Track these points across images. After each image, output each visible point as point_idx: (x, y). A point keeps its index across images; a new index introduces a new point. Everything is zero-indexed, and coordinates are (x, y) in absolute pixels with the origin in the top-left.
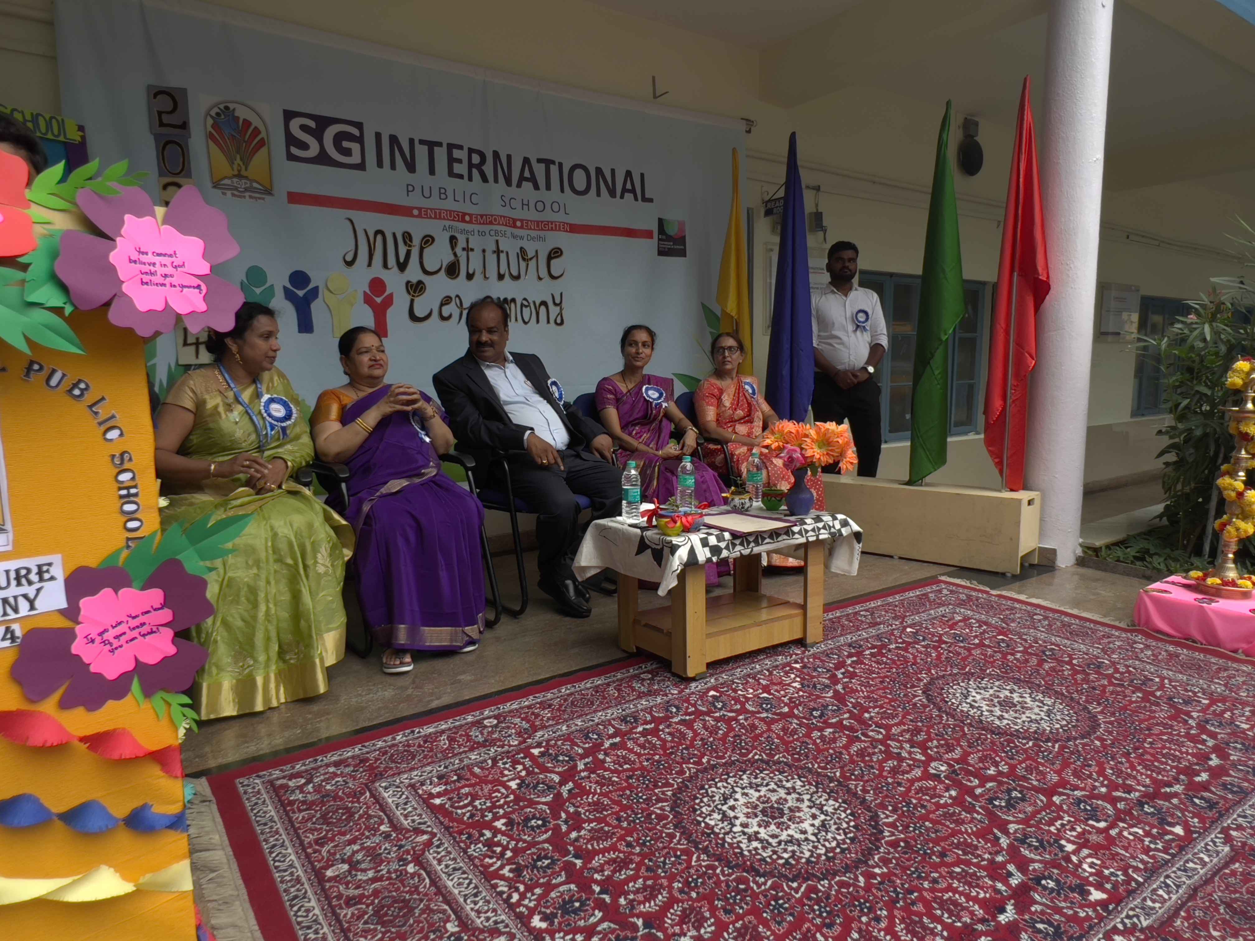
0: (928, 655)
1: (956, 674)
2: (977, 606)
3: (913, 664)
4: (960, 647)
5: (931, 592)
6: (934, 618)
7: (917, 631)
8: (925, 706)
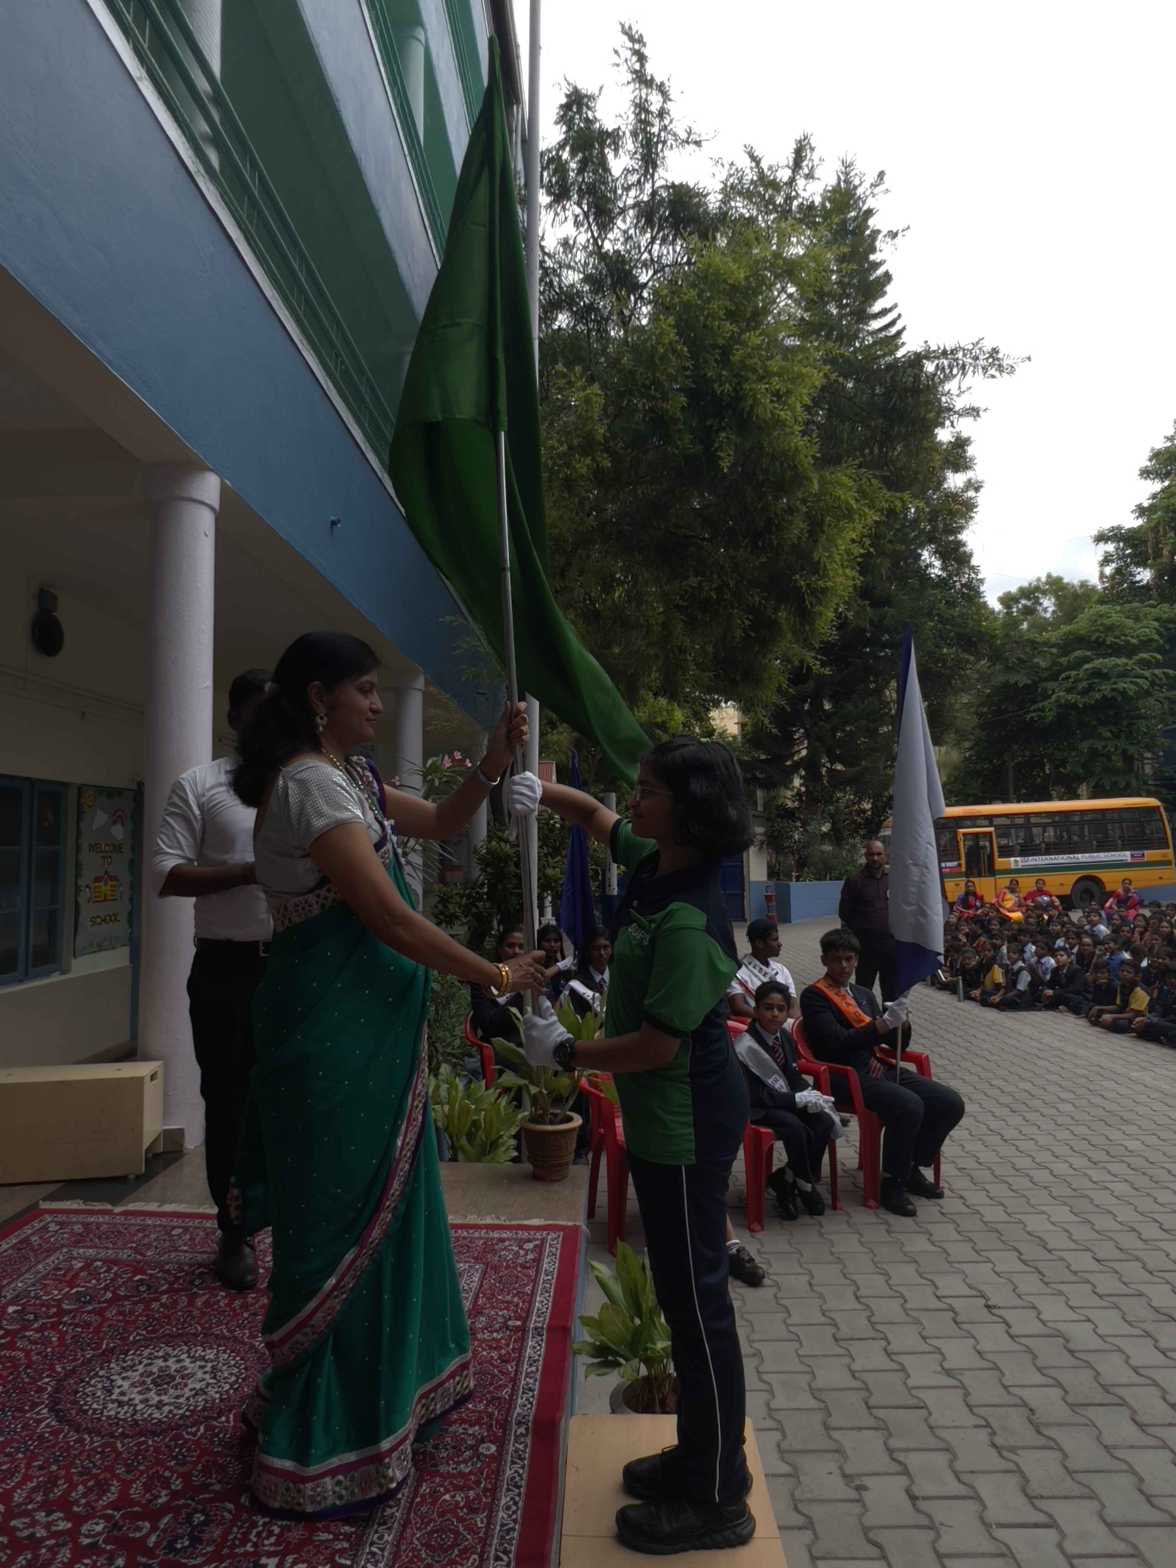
0: (46, 1341)
1: (91, 1359)
2: (99, 1238)
3: (28, 1366)
4: (89, 1312)
5: (33, 1234)
6: (45, 1277)
7: (24, 1306)
8: (55, 1433)
